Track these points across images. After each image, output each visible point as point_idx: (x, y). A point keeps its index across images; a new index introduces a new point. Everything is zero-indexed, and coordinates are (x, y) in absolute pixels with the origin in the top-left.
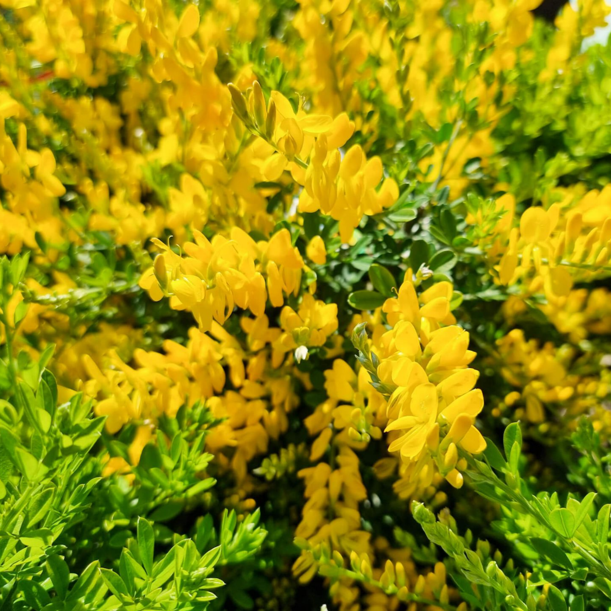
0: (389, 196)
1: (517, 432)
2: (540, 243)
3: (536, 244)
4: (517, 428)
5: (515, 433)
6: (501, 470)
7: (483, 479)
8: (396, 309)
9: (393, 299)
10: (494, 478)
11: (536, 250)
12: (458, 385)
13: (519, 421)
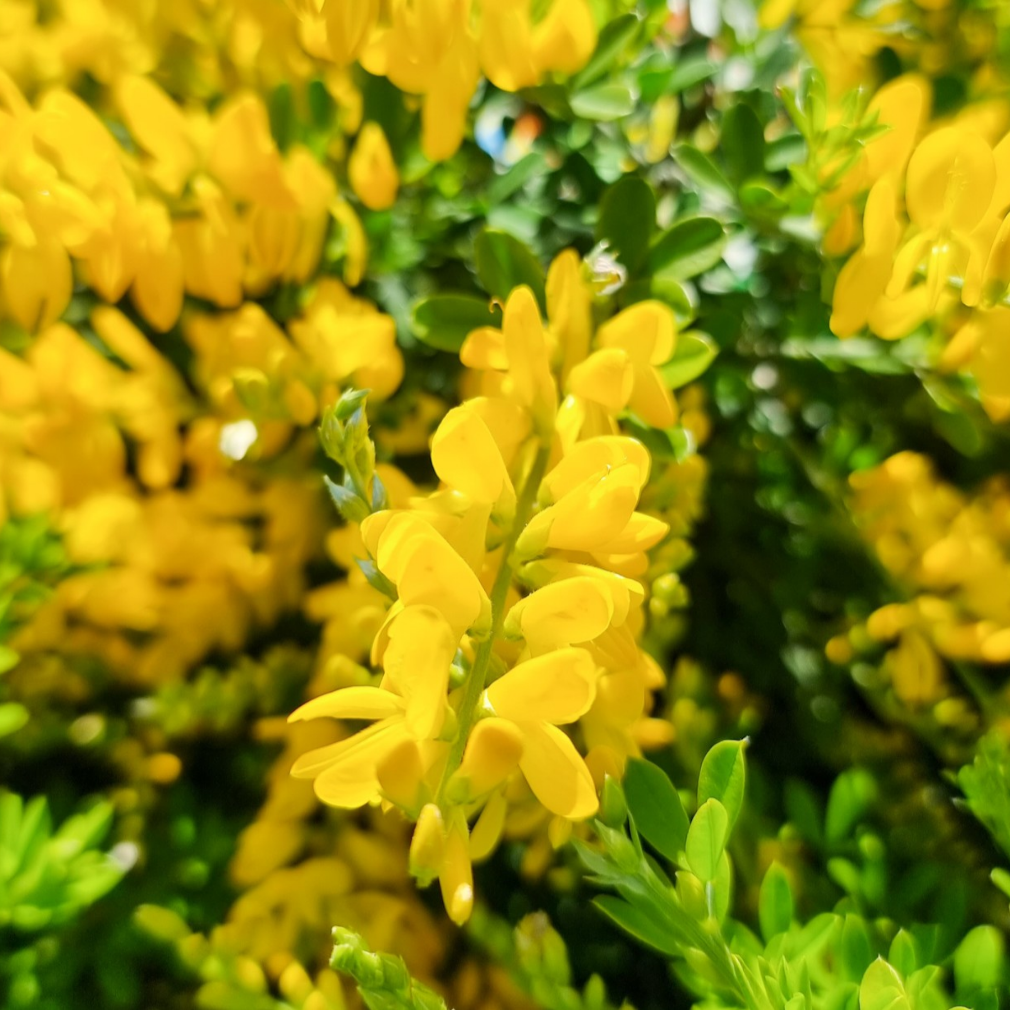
0: (566, 40)
1: (736, 767)
2: (957, 234)
3: (946, 234)
4: (737, 757)
5: (732, 769)
6: (676, 857)
7: (616, 876)
8: (497, 360)
9: (490, 332)
10: (647, 877)
11: (941, 252)
12: (562, 615)
13: (746, 740)
